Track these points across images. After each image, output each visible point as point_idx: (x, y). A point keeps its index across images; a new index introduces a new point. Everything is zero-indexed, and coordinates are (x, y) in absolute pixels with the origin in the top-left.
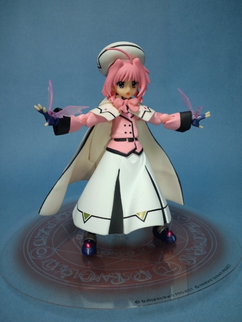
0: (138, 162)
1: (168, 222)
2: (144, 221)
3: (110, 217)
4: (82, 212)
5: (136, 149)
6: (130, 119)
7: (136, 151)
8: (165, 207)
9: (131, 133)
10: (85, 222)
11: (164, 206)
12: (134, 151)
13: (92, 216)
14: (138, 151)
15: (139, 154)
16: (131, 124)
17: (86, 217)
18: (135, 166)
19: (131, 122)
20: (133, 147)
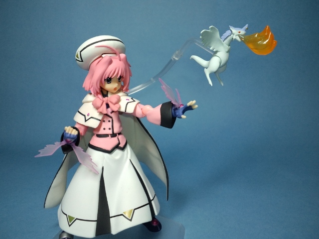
0: (122, 157)
1: (156, 213)
2: (131, 220)
3: (96, 219)
4: (66, 215)
5: (119, 144)
6: (110, 114)
7: (120, 146)
8: (153, 200)
9: (110, 129)
10: (70, 226)
11: (151, 198)
12: (117, 147)
13: (77, 219)
14: (121, 145)
15: (123, 149)
16: (111, 120)
17: (71, 220)
18: (120, 162)
19: (111, 117)
20: (117, 142)
